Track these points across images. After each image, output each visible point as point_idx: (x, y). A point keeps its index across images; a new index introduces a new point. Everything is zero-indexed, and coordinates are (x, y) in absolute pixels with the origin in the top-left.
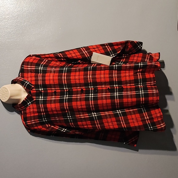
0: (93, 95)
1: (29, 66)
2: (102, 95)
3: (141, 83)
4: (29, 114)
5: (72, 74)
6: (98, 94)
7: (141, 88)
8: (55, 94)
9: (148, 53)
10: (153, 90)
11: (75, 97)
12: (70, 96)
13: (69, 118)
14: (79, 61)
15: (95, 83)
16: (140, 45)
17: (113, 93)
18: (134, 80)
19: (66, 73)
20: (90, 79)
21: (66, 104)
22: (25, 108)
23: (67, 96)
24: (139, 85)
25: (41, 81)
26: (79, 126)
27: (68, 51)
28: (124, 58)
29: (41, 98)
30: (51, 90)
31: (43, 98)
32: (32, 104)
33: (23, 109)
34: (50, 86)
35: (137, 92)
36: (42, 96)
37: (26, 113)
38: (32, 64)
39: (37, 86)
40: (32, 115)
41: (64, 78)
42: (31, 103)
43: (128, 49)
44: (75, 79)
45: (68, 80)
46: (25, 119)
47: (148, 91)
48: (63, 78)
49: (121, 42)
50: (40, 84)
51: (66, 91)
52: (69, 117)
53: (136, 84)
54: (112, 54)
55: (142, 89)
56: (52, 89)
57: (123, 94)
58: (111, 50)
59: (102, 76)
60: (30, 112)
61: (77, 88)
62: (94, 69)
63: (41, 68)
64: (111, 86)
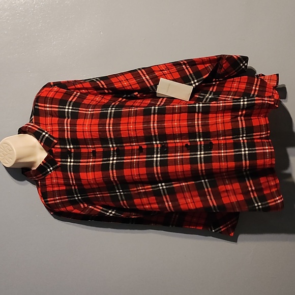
0: (160, 157)
1: (48, 105)
2: (175, 156)
3: (245, 135)
4: (50, 187)
5: (124, 120)
6: (169, 155)
7: (244, 143)
8: (93, 156)
9: (257, 76)
10: (264, 148)
11: (129, 161)
12: (119, 158)
13: (118, 194)
14: (135, 94)
15: (163, 137)
16: (244, 62)
17: (194, 153)
18: (232, 129)
19: (112, 119)
20: (154, 128)
21: (113, 173)
22: (43, 177)
23: (115, 158)
24: (241, 139)
25: (69, 132)
26: (135, 206)
27: (116, 76)
28: (214, 85)
29: (70, 162)
30: (88, 148)
31: (74, 162)
32: (55, 171)
33: (40, 178)
34: (85, 142)
35: (236, 150)
36: (71, 159)
37: (46, 185)
38: (52, 101)
39: (62, 141)
40: (56, 189)
41: (109, 128)
42: (53, 169)
43: (223, 70)
44: (128, 130)
45: (115, 131)
46: (44, 195)
47: (257, 148)
48: (107, 128)
49: (209, 58)
50: (68, 138)
51: (112, 149)
52: (119, 192)
53: (234, 137)
54: (194, 80)
55: (246, 145)
56: (88, 146)
57: (212, 155)
58: (191, 72)
59: (176, 124)
60: (52, 184)
61: (132, 144)
62: (162, 112)
63: (68, 109)
64: (191, 140)
